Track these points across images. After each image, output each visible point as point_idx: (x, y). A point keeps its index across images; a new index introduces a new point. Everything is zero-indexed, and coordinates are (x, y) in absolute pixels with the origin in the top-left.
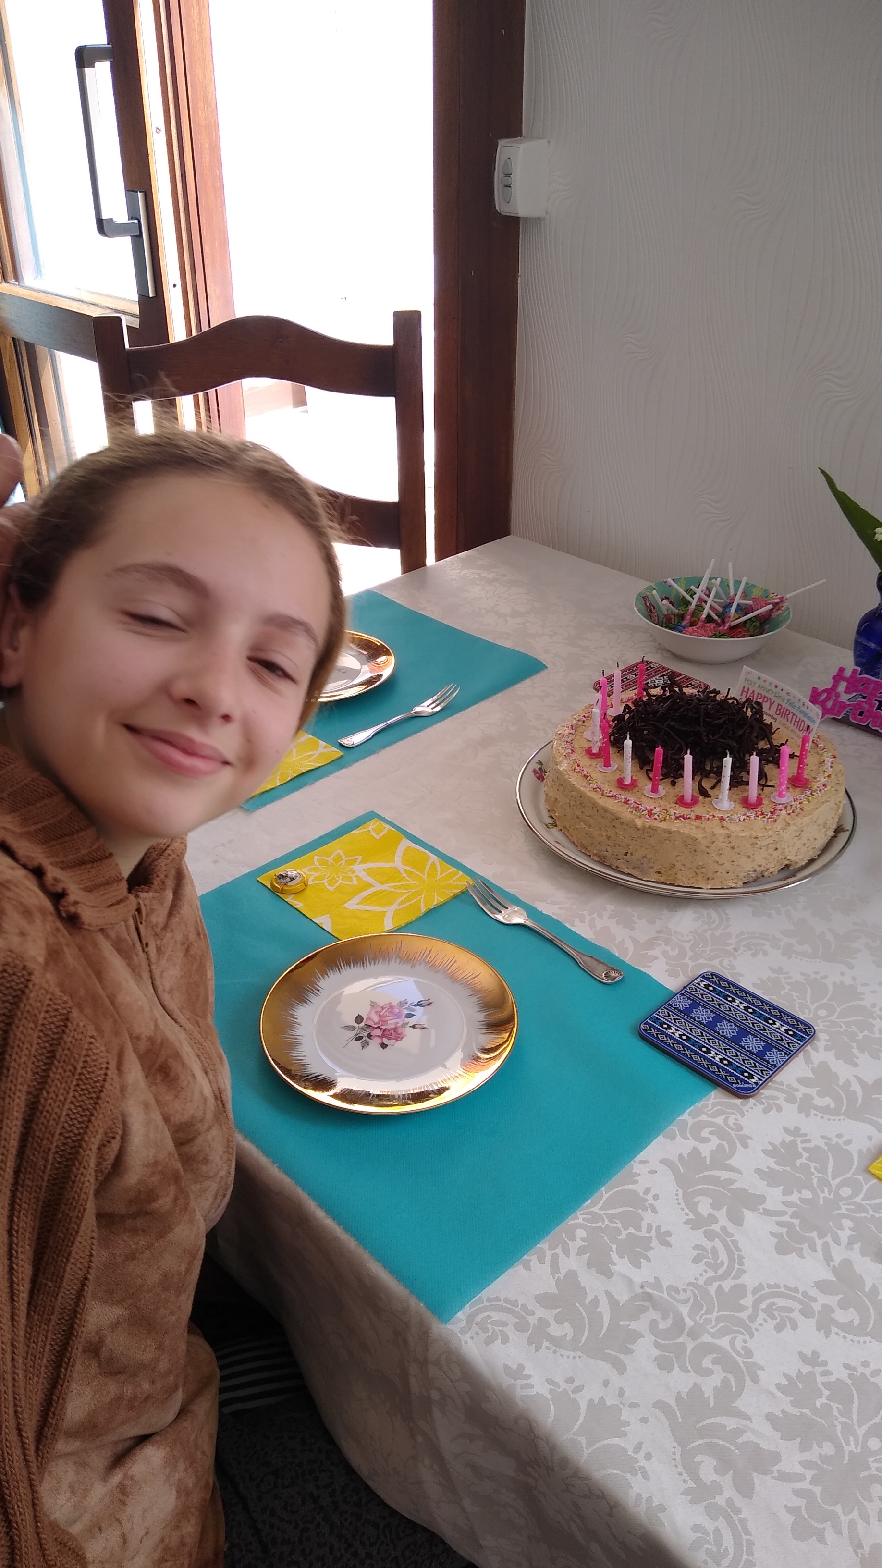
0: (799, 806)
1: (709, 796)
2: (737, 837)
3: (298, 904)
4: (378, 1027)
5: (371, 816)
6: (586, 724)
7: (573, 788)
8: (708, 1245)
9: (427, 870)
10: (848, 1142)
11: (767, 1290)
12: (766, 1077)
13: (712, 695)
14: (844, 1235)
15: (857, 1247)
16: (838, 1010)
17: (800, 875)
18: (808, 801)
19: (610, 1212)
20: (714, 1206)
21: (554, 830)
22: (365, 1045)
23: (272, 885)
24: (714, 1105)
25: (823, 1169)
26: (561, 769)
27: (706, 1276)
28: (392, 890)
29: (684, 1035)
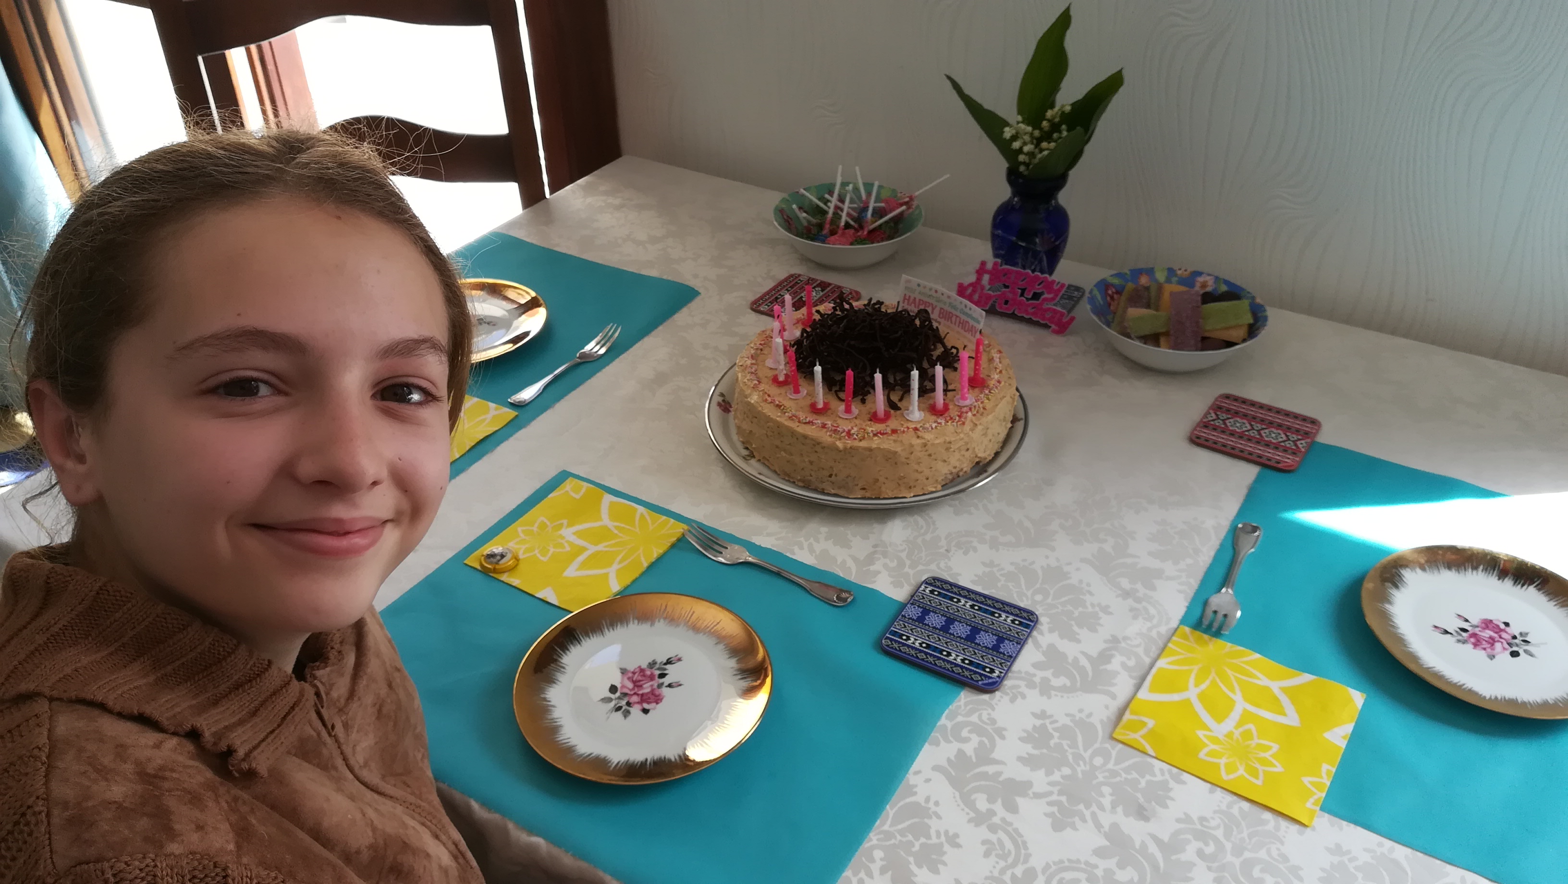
0: (981, 406)
1: (899, 409)
2: (933, 444)
3: (515, 581)
4: (635, 694)
5: (563, 476)
6: (765, 352)
7: (769, 419)
8: (993, 838)
9: (637, 522)
10: (1090, 715)
11: (1054, 868)
12: (1006, 669)
13: (877, 306)
14: (1107, 801)
15: (1120, 809)
16: (1052, 592)
17: (991, 469)
18: (988, 399)
19: (900, 827)
20: (991, 800)
21: (753, 462)
22: (627, 714)
23: (482, 565)
24: (966, 704)
25: (1074, 745)
26: (752, 402)
27: (998, 867)
28: (607, 549)
29: (923, 643)
